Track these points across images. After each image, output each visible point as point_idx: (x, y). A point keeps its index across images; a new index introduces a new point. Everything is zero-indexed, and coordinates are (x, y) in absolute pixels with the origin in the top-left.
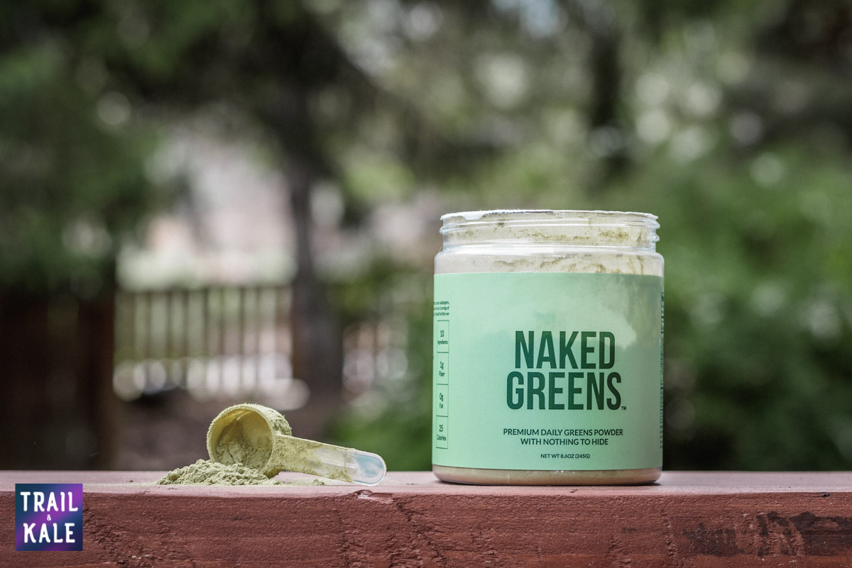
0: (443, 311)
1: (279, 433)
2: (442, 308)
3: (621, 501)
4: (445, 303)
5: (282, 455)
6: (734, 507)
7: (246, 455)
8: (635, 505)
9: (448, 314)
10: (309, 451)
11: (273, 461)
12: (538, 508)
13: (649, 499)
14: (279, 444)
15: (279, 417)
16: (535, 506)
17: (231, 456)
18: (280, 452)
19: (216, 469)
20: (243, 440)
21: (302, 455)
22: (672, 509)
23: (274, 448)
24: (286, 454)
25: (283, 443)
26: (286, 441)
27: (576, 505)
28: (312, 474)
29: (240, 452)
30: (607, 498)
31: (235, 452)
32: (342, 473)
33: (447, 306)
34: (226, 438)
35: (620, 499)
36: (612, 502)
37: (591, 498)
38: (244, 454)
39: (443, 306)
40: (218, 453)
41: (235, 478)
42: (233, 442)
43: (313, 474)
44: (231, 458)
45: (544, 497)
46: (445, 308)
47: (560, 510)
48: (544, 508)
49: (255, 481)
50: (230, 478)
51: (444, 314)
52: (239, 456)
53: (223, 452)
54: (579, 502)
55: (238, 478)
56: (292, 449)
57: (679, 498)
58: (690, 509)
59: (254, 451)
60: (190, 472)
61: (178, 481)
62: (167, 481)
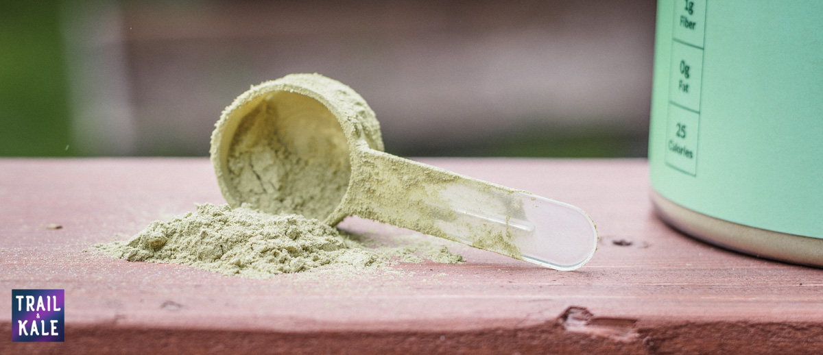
1: (363, 146)
5: (371, 192)
7: (287, 175)
10: (430, 188)
11: (351, 201)
14: (365, 168)
15: (358, 104)
17: (259, 177)
18: (367, 185)
19: (241, 229)
20: (279, 141)
21: (415, 195)
23: (354, 175)
24: (380, 190)
25: (374, 166)
26: (378, 163)
28: (435, 234)
29: (276, 168)
31: (266, 169)
32: (501, 238)
34: (247, 140)
38: (282, 172)
40: (231, 171)
41: (284, 253)
42: (259, 148)
43: (437, 234)
44: (258, 182)
49: (323, 255)
50: (275, 255)
52: (272, 177)
53: (242, 169)
55: (291, 251)
56: (394, 180)
59: (302, 163)
60: (189, 234)
61: (165, 251)
62: (143, 252)
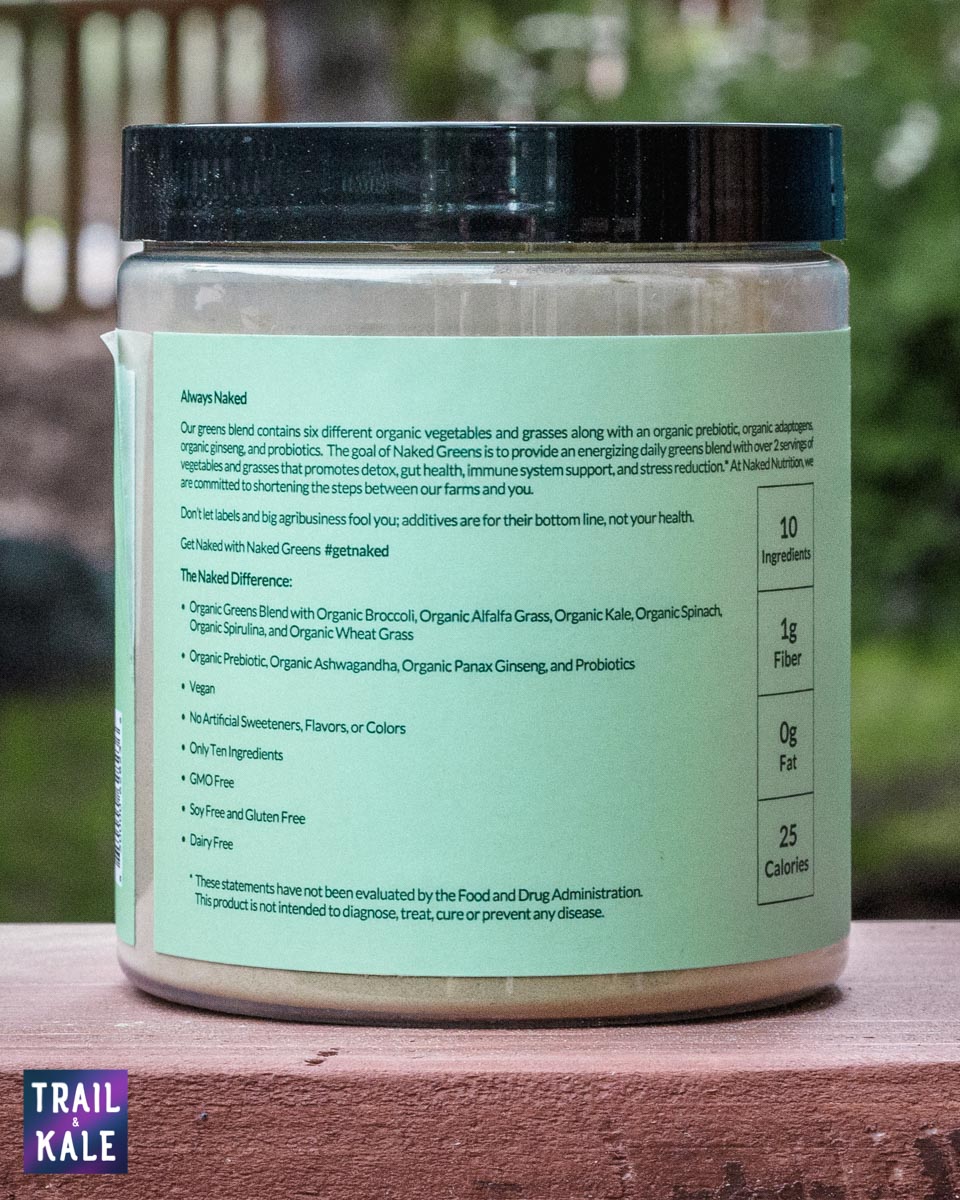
0: (796, 454)
2: (785, 446)
3: (471, 1094)
4: (802, 427)
6: (841, 1113)
8: (517, 1107)
9: (810, 462)
12: (200, 1117)
13: (565, 1087)
16: (189, 1110)
22: (637, 1117)
27: (324, 1104)
30: (427, 1083)
33: (806, 435)
35: (467, 1086)
36: (441, 1095)
37: (372, 1082)
39: (794, 436)
45: (220, 1078)
46: (801, 445)
47: (270, 1123)
48: (218, 1115)
51: (796, 463)
54: (335, 1095)
57: (664, 1083)
58: (698, 1117)
